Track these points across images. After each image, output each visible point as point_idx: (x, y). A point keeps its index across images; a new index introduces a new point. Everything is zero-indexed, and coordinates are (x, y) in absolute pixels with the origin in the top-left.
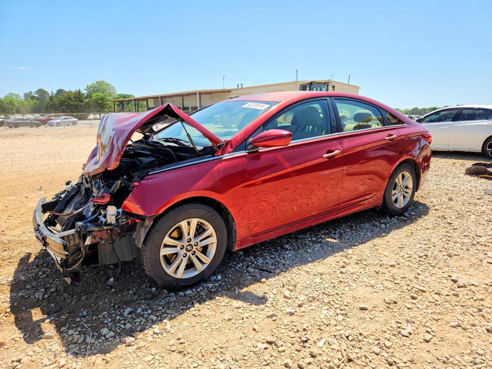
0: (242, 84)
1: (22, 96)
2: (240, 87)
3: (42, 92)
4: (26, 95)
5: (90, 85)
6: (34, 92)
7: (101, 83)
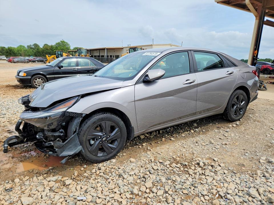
0: (130, 45)
1: (26, 46)
2: (129, 46)
3: (36, 45)
4: (28, 46)
5: (57, 43)
6: (32, 45)
7: (63, 42)
